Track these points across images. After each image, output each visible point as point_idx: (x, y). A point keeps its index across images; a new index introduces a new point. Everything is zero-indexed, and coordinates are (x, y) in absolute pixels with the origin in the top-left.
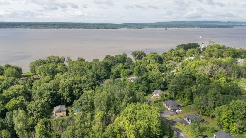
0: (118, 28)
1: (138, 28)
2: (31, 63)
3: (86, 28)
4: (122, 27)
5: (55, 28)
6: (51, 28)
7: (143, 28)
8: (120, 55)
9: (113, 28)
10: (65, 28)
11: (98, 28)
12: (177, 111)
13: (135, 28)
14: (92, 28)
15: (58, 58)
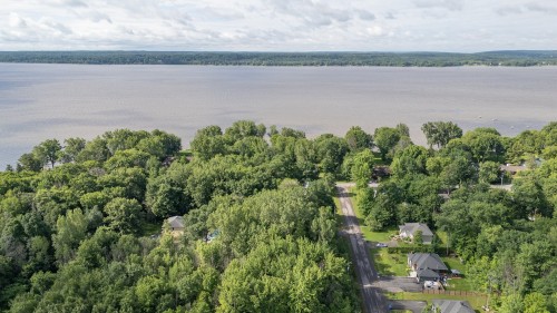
0: (460, 64)
1: (517, 64)
4: (470, 62)
7: (535, 64)
9: (446, 65)
10: (333, 64)
11: (408, 65)
12: (428, 283)
13: (509, 65)
15: (252, 127)
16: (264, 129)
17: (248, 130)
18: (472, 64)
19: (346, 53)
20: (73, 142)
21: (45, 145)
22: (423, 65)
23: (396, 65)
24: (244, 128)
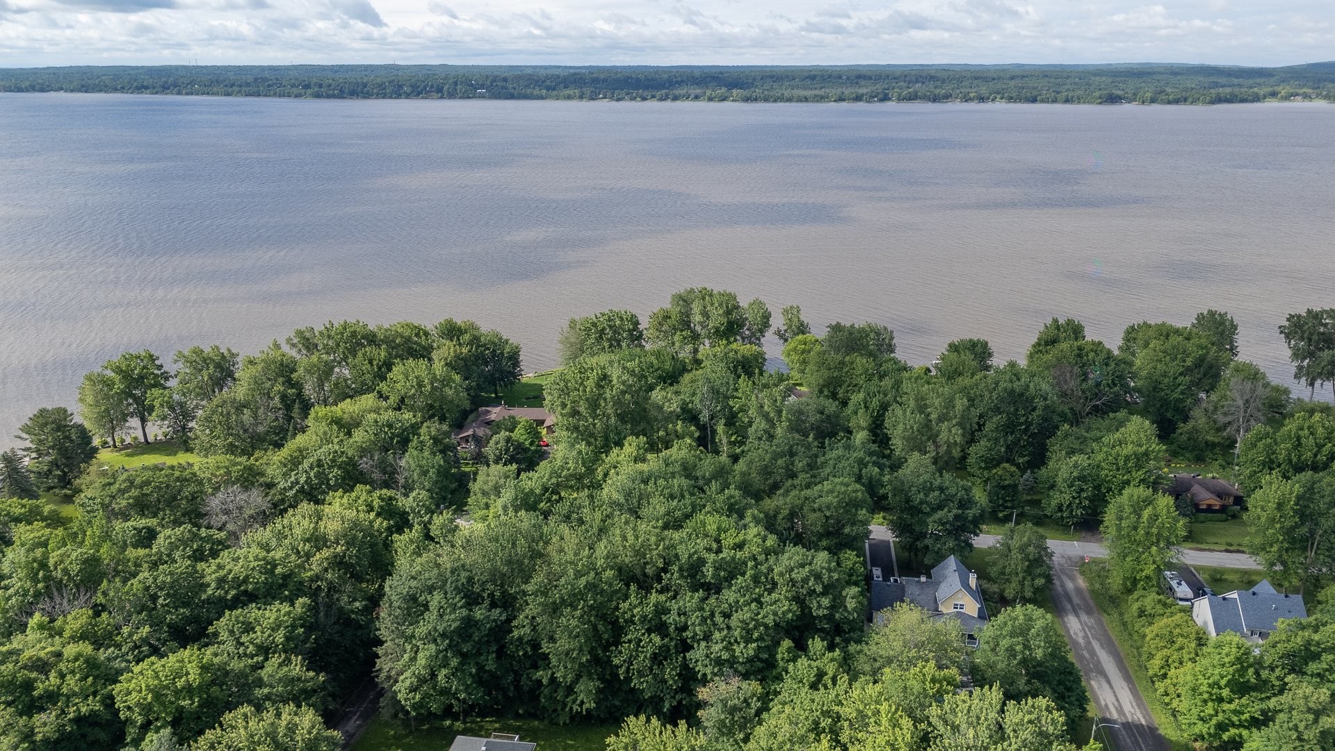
0: (1257, 99)
2: (573, 324)
3: (1034, 100)
5: (858, 98)
6: (841, 99)
8: (1166, 332)
10: (912, 98)
11: (1112, 99)
14: (1067, 101)
15: (731, 308)
16: (766, 317)
17: (717, 319)
18: (1287, 98)
19: (945, 69)
20: (199, 361)
21: (118, 370)
22: (1153, 101)
23: (1079, 100)
24: (705, 314)
